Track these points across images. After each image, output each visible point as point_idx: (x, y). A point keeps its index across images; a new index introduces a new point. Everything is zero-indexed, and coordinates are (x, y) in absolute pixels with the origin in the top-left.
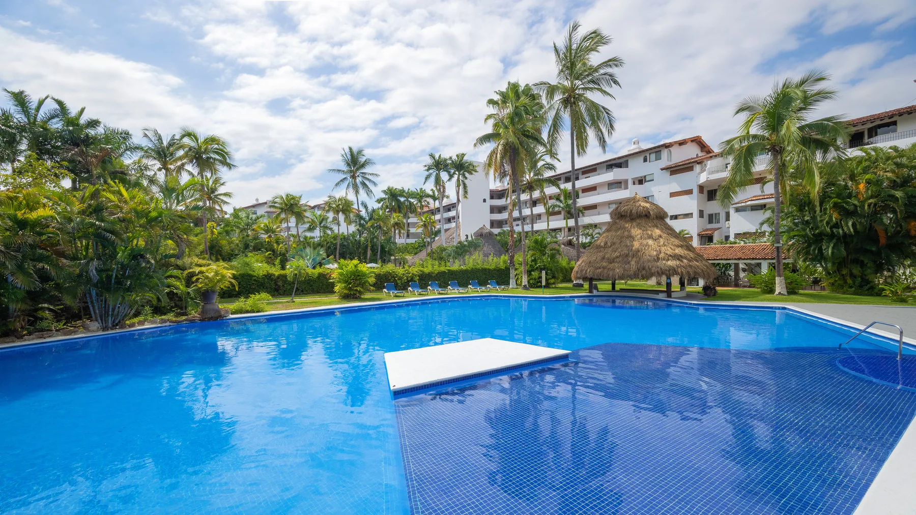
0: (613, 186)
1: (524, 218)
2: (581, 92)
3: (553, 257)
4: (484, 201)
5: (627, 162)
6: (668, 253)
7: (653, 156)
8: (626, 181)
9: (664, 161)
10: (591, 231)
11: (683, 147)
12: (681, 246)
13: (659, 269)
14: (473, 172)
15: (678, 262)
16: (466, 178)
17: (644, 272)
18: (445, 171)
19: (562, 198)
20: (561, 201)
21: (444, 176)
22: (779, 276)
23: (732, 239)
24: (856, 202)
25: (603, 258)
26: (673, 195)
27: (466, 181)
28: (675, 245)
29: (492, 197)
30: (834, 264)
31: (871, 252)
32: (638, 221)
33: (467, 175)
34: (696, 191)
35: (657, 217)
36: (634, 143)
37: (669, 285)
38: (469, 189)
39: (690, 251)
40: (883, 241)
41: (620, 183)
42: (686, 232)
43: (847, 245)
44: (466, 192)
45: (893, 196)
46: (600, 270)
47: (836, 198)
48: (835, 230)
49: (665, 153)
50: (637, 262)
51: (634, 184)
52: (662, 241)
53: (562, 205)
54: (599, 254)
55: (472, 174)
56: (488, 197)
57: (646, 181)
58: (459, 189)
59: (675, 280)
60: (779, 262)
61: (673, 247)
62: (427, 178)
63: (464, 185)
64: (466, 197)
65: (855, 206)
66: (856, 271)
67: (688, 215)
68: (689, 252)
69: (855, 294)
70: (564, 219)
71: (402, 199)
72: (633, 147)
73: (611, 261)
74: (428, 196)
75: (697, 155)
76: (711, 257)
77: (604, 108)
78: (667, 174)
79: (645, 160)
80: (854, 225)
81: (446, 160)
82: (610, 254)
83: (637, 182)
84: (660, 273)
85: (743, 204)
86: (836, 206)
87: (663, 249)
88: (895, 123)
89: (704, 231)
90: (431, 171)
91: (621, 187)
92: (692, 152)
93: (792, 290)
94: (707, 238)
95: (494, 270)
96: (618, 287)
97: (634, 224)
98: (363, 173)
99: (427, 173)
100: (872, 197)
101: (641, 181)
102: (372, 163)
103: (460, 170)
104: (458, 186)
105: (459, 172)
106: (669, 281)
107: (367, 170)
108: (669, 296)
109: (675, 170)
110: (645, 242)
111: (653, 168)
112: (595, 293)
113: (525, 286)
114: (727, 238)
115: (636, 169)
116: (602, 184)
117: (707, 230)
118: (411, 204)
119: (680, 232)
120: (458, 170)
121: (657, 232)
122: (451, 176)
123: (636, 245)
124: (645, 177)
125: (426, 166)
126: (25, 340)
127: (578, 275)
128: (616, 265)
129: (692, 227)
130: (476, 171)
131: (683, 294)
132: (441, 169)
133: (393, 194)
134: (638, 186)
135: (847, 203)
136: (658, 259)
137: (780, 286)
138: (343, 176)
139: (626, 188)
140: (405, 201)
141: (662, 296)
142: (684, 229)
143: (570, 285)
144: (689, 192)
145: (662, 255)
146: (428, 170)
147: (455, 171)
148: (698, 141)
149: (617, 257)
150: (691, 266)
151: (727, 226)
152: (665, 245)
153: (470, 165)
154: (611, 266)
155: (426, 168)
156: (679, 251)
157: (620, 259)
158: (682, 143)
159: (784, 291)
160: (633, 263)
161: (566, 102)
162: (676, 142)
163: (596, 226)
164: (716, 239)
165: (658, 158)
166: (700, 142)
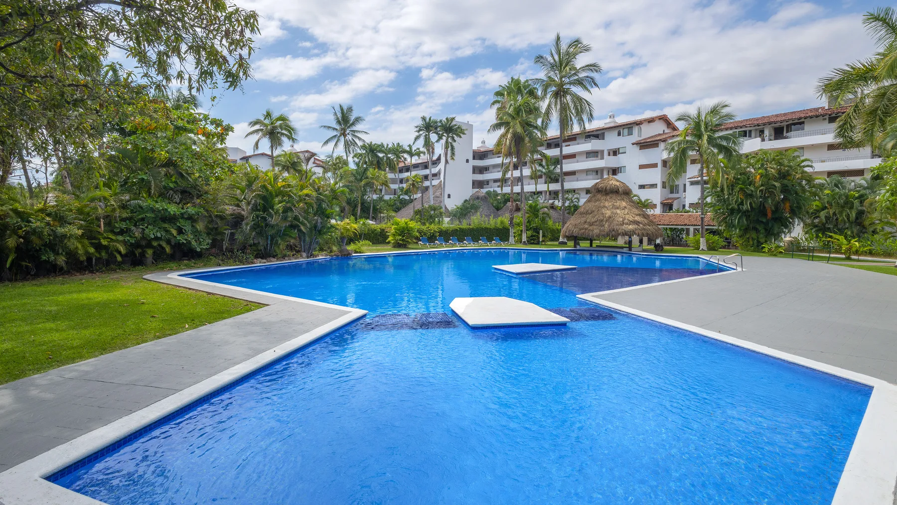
0: (592, 154)
1: (505, 180)
2: (568, 86)
3: (543, 220)
4: (467, 161)
5: (603, 134)
6: (631, 219)
7: (626, 131)
8: (602, 152)
9: (635, 138)
10: (570, 196)
11: (651, 124)
12: (639, 215)
13: (623, 231)
14: (462, 135)
15: (636, 226)
16: (455, 141)
17: (614, 233)
18: (434, 133)
19: (544, 163)
20: (543, 167)
21: (433, 137)
22: (702, 237)
23: (687, 208)
24: (753, 189)
25: (585, 222)
26: (642, 167)
27: (454, 144)
28: (635, 214)
29: (474, 158)
30: (740, 230)
31: (762, 222)
32: (611, 195)
33: (456, 138)
34: (660, 165)
35: (624, 193)
36: (610, 117)
37: (630, 242)
38: (456, 150)
39: (645, 218)
40: (770, 215)
41: (598, 152)
42: (649, 201)
43: (748, 217)
44: (453, 154)
45: (774, 185)
46: (583, 231)
47: (741, 184)
48: (741, 206)
49: (636, 130)
50: (609, 226)
51: (609, 155)
52: (626, 211)
53: (544, 170)
54: (583, 219)
55: (460, 137)
56: (471, 158)
57: (619, 153)
58: (447, 151)
59: (635, 239)
60: (702, 228)
61: (633, 215)
62: (417, 138)
63: (453, 148)
64: (453, 159)
65: (752, 191)
66: (754, 235)
67: (653, 186)
68: (645, 220)
69: (754, 251)
70: (546, 183)
71: (381, 155)
72: (608, 120)
73: (591, 224)
74: (405, 151)
75: (664, 131)
76: (666, 222)
77: (586, 100)
78: (636, 148)
79: (619, 134)
80: (751, 204)
81: (436, 122)
82: (590, 218)
83: (612, 153)
84: (625, 234)
85: (696, 179)
86: (741, 189)
87: (627, 217)
88: (803, 123)
89: (666, 200)
90: (421, 132)
91: (597, 157)
92: (659, 128)
93: (712, 248)
94: (667, 206)
95: (494, 229)
96: (594, 245)
97: (608, 197)
98: (352, 131)
99: (417, 134)
100: (762, 185)
101: (615, 153)
102: (361, 120)
103: (450, 133)
104: (447, 148)
105: (448, 135)
106: (630, 239)
107: (358, 127)
108: (630, 250)
109: (644, 145)
110: (615, 211)
111: (625, 142)
112: (578, 247)
113: (524, 242)
114: (684, 206)
115: (611, 141)
116: (581, 153)
117: (669, 199)
118: (388, 158)
119: (645, 201)
120: (446, 133)
121: (624, 204)
122: (440, 138)
123: (608, 213)
124: (619, 149)
125: (417, 127)
126: (272, 262)
127: (567, 234)
128: (595, 227)
129: (655, 196)
130: (464, 134)
131: (640, 249)
132: (431, 131)
133: (372, 150)
134: (612, 157)
135: (747, 188)
136: (623, 223)
137: (703, 245)
138: (335, 133)
139: (602, 158)
140: (384, 156)
141: (625, 250)
142: (648, 198)
143: (557, 243)
144: (655, 166)
145: (626, 221)
146: (418, 131)
147: (443, 133)
148: (664, 119)
149: (596, 222)
150: (644, 229)
151: (684, 196)
152: (628, 214)
153: (459, 128)
154: (591, 228)
155: (418, 129)
156: (637, 218)
157: (598, 223)
158: (651, 121)
159: (705, 248)
160: (606, 226)
161: (557, 95)
162: (645, 120)
163: (574, 191)
164: (675, 207)
165: (630, 134)
166: (666, 120)
